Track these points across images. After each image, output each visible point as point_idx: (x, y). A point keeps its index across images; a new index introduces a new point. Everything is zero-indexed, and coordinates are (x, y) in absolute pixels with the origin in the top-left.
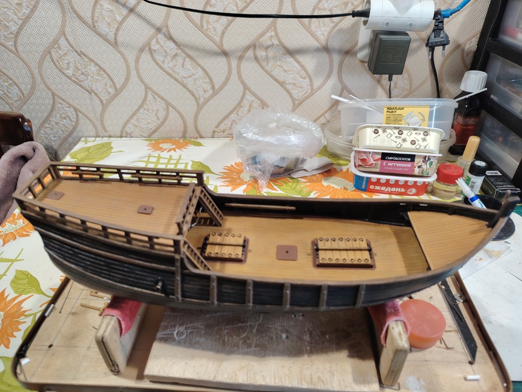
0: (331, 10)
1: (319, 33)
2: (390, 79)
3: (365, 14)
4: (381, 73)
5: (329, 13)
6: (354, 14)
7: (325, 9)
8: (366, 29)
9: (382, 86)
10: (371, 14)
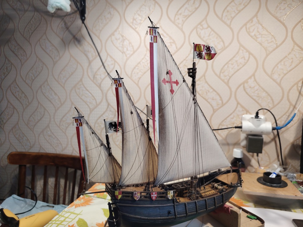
0: (227, 126)
1: (222, 134)
2: (258, 156)
3: (241, 127)
4: (253, 152)
5: (226, 127)
6: (236, 127)
7: (224, 125)
8: (242, 133)
9: (255, 159)
10: (243, 127)
